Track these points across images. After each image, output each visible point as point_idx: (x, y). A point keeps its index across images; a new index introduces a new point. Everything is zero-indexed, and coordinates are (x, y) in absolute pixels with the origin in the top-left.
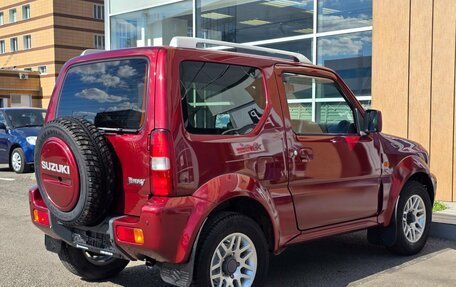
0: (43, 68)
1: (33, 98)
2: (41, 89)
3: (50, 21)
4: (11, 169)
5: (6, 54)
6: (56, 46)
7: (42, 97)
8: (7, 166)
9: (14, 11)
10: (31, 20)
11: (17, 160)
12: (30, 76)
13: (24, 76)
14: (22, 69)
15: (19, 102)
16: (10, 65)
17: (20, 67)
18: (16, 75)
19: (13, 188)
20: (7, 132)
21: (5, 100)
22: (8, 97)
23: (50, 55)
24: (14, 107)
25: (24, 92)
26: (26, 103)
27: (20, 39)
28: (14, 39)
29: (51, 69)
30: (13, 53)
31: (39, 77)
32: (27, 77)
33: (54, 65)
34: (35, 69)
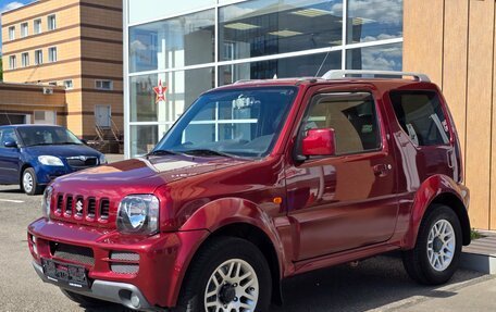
0: (68, 83)
1: (58, 114)
2: (66, 105)
3: (77, 32)
4: (22, 191)
5: (30, 67)
6: (83, 59)
7: (67, 114)
8: (18, 187)
9: (39, 22)
10: (57, 31)
11: (28, 181)
12: (55, 91)
13: (48, 91)
14: (47, 84)
15: (44, 119)
16: (34, 79)
17: (44, 81)
18: (40, 90)
19: (21, 212)
20: (19, 150)
21: (28, 117)
22: (31, 113)
23: (77, 68)
24: (38, 124)
25: (47, 108)
26: (50, 120)
27: (45, 51)
28: (38, 52)
29: (77, 84)
30: (38, 66)
31: (64, 92)
32: (51, 92)
33: (80, 79)
34: (60, 83)
